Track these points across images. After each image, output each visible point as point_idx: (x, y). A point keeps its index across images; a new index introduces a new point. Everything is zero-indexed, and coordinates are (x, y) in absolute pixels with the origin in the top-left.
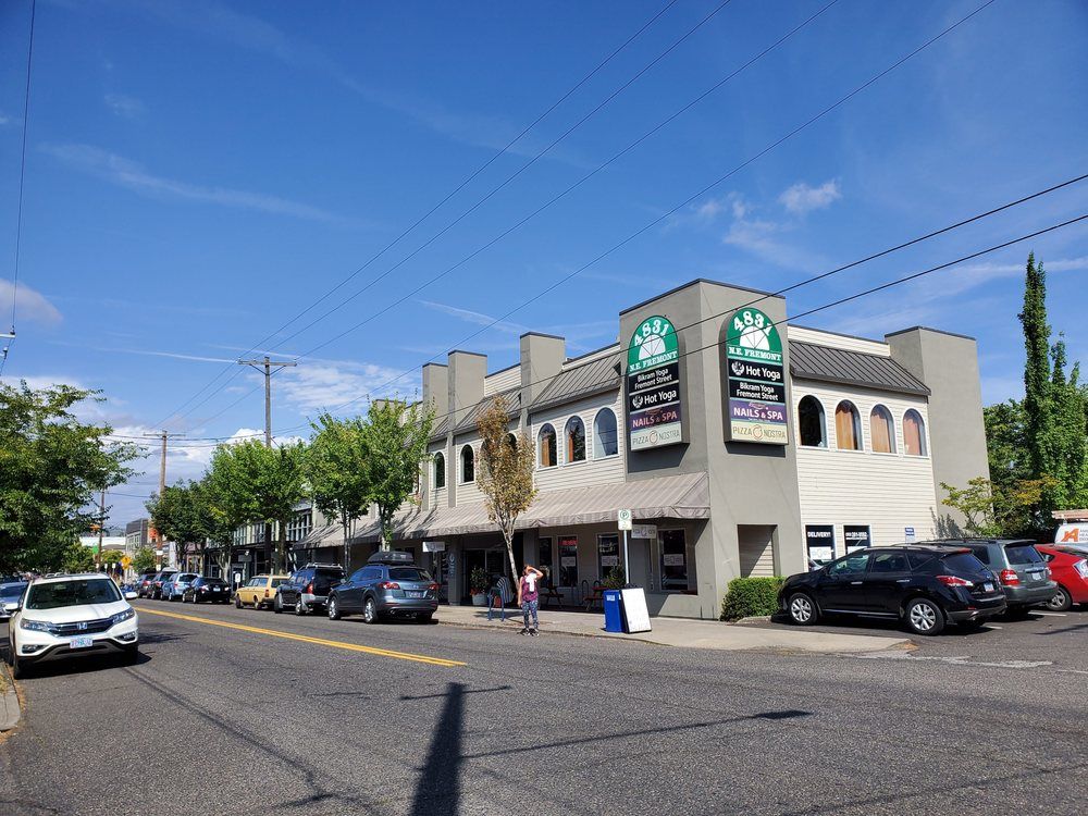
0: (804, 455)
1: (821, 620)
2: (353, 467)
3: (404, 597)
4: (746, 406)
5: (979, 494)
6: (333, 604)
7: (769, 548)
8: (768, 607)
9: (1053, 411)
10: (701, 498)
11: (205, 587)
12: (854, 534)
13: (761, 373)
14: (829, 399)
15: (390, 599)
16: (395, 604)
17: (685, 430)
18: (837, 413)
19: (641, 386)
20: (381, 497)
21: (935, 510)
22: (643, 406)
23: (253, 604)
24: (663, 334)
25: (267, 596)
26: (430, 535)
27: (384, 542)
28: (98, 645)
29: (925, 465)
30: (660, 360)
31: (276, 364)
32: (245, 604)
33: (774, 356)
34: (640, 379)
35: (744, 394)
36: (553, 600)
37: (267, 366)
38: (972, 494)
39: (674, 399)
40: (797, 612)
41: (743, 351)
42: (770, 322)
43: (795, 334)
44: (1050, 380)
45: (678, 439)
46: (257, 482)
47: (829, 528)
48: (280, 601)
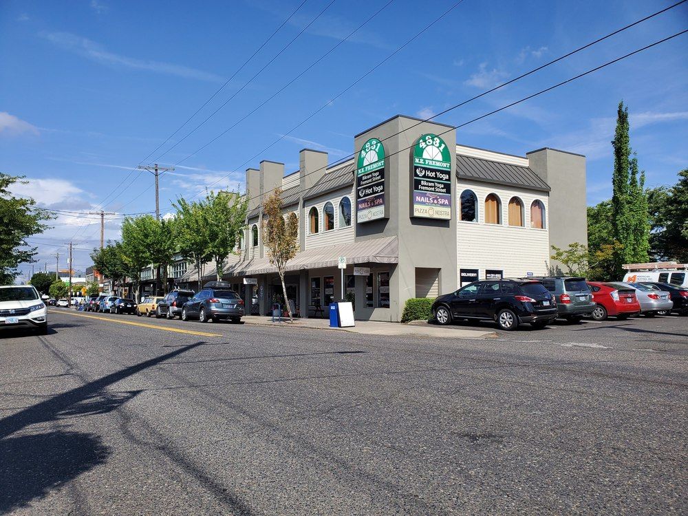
0: (462, 227)
1: (452, 322)
2: (198, 231)
3: (222, 307)
4: (425, 195)
5: (575, 253)
6: (184, 312)
7: (436, 282)
8: (427, 315)
9: (629, 203)
10: (393, 251)
11: (122, 304)
12: (493, 275)
13: (436, 175)
14: (481, 192)
15: (213, 308)
16: (217, 311)
17: (387, 210)
18: (487, 200)
19: (364, 183)
20: (215, 250)
21: (548, 263)
22: (365, 196)
23: (146, 314)
24: (377, 150)
25: (153, 308)
26: (247, 274)
27: (218, 277)
28: (21, 323)
29: (544, 235)
30: (375, 166)
31: (161, 169)
32: (142, 313)
33: (445, 165)
34: (364, 178)
35: (423, 188)
36: (318, 314)
37: (156, 170)
38: (571, 253)
39: (381, 191)
40: (440, 317)
41: (424, 161)
42: (444, 143)
43: (462, 150)
44: (628, 183)
45: (382, 216)
46: (148, 241)
47: (476, 271)
48: (159, 311)
